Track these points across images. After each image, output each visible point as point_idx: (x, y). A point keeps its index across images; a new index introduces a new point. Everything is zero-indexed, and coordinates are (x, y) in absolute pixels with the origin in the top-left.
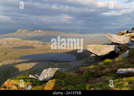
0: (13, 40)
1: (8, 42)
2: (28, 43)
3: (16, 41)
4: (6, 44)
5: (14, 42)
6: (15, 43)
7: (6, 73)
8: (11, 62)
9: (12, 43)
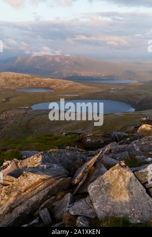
0: (16, 76)
1: (6, 80)
2: (42, 81)
3: (20, 78)
4: (5, 84)
5: (18, 79)
6: (19, 81)
7: (25, 128)
8: (20, 113)
9: (15, 81)
